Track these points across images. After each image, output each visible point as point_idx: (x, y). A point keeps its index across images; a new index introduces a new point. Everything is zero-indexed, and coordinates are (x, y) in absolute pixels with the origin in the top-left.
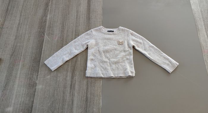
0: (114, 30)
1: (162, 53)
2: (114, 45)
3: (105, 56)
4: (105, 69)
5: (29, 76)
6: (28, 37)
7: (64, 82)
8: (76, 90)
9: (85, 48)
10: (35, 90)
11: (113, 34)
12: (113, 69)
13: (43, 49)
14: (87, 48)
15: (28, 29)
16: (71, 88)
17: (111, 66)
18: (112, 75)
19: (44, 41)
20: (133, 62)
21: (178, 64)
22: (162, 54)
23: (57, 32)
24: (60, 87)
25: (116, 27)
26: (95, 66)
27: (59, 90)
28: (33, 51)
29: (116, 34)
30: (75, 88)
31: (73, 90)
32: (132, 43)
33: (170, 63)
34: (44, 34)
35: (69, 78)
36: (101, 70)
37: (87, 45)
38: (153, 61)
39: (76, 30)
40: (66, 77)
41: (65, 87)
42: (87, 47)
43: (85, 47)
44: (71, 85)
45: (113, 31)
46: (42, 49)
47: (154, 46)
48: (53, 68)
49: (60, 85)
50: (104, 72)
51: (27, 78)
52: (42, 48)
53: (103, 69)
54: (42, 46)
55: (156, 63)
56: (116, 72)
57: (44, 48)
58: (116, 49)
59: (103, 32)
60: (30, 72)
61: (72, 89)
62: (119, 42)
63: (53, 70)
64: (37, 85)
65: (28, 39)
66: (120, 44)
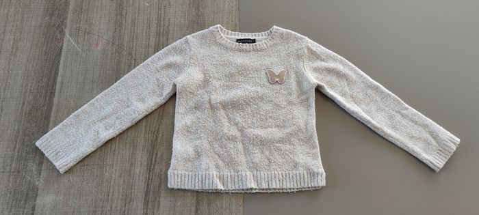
0: (256, 38)
1: (407, 106)
2: (258, 84)
3: (229, 119)
4: (231, 163)
5: (14, 165)
6: (12, 42)
7: (124, 182)
8: (161, 208)
9: (168, 97)
10: (33, 210)
11: (253, 50)
12: (253, 163)
13: (59, 79)
14: (173, 97)
15: (13, 18)
16: (146, 202)
17: (247, 151)
18: (252, 185)
19: (63, 53)
20: (317, 141)
21: (459, 140)
22: (405, 112)
23: (102, 25)
24: (112, 200)
25: (263, 27)
26: (197, 152)
27: (109, 209)
28: (27, 85)
29: (261, 50)
30: (159, 201)
31: (153, 206)
32: (314, 79)
33: (434, 138)
34: (62, 32)
35: (139, 170)
36: (217, 167)
37: (175, 86)
38: (382, 134)
39: (159, 20)
40: (131, 165)
41: (128, 200)
42: (173, 92)
43: (167, 91)
44: (147, 193)
45: (254, 41)
46: (55, 79)
47: (381, 86)
48: (61, 164)
49: (111, 191)
50: (226, 173)
51: (8, 170)
52: (56, 74)
53: (221, 164)
54: (57, 69)
55: (390, 139)
56: (264, 174)
57: (63, 77)
58: (261, 98)
59: (224, 42)
60: (17, 154)
61: (150, 204)
62: (272, 74)
63: (62, 171)
64: (39, 192)
65: (13, 48)
66: (275, 80)
